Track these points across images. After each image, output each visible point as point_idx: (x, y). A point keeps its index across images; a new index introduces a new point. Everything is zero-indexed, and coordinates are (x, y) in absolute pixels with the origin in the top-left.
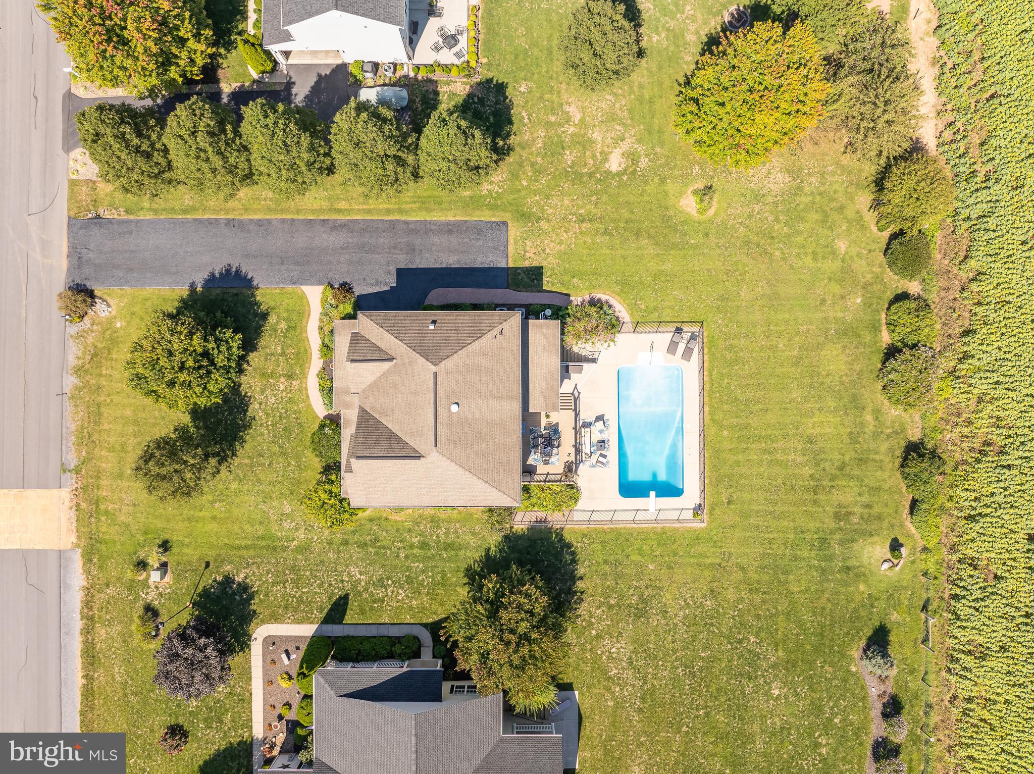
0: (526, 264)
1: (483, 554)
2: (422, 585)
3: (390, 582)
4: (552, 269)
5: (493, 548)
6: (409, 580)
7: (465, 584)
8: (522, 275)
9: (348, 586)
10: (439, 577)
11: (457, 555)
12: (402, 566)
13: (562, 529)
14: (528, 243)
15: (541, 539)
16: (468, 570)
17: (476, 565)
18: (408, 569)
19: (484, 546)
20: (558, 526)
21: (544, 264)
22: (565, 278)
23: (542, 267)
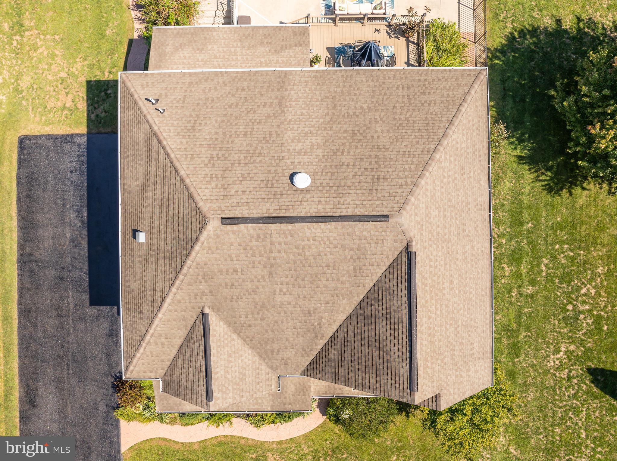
0: (83, 106)
1: (527, 167)
2: (573, 258)
3: (570, 307)
4: (91, 66)
5: (518, 152)
6: (566, 278)
7: (571, 194)
8: (99, 111)
9: (577, 370)
10: (563, 234)
11: (529, 207)
12: (546, 289)
13: (487, 50)
14: (51, 105)
15: (503, 81)
16: (549, 189)
17: (543, 177)
18: (549, 279)
19: (515, 166)
20: (483, 55)
21: (83, 80)
22: (105, 46)
23: (89, 82)
